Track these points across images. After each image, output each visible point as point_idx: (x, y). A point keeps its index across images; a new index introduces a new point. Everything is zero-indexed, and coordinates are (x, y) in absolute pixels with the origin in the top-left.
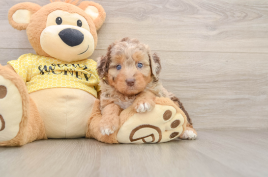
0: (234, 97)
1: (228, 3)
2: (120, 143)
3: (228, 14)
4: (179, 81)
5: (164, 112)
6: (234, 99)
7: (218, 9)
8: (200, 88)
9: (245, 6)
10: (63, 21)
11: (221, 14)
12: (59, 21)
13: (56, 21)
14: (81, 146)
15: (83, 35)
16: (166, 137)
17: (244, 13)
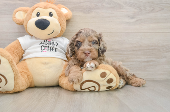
0: (146, 60)
1: (142, 2)
3: (142, 8)
6: (146, 61)
7: (135, 5)
8: (124, 55)
9: (153, 3)
10: (40, 14)
11: (138, 8)
17: (152, 7)
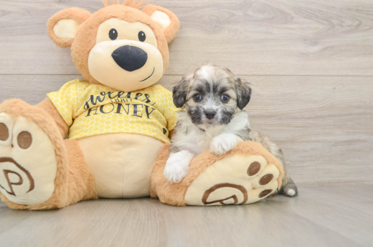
0: (345, 138)
1: (334, 7)
2: (188, 205)
3: (335, 22)
4: (268, 117)
5: (249, 165)
6: (345, 142)
7: (319, 15)
8: (297, 127)
9: (358, 10)
10: (118, 35)
11: (325, 22)
12: (113, 35)
13: (109, 34)
14: (136, 211)
15: (146, 54)
16: (254, 196)
17: (357, 20)
